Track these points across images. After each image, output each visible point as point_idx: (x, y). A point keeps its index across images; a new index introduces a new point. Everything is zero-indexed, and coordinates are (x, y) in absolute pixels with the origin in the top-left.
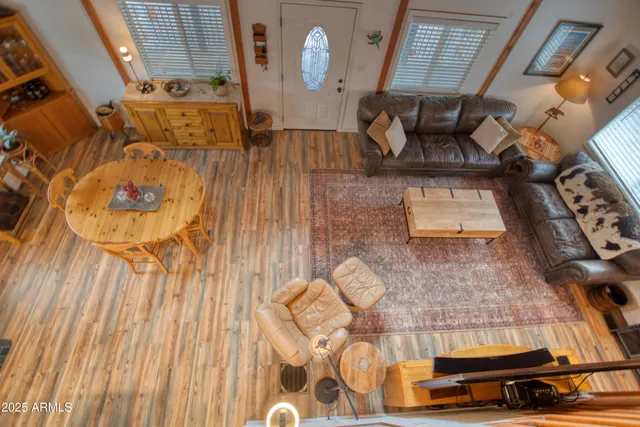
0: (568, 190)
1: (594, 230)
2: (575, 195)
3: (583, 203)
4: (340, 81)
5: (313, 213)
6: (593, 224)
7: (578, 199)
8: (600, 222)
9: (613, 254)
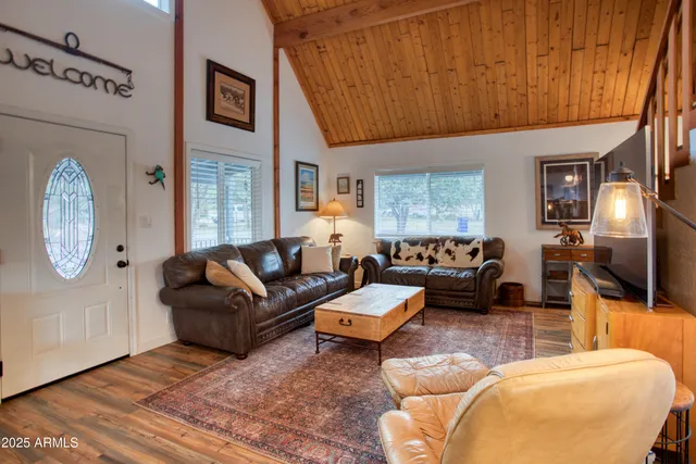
0: (407, 259)
1: (454, 259)
2: (415, 257)
3: (425, 255)
4: (120, 249)
5: (227, 431)
6: (448, 257)
7: (420, 257)
8: (449, 252)
9: (480, 255)
